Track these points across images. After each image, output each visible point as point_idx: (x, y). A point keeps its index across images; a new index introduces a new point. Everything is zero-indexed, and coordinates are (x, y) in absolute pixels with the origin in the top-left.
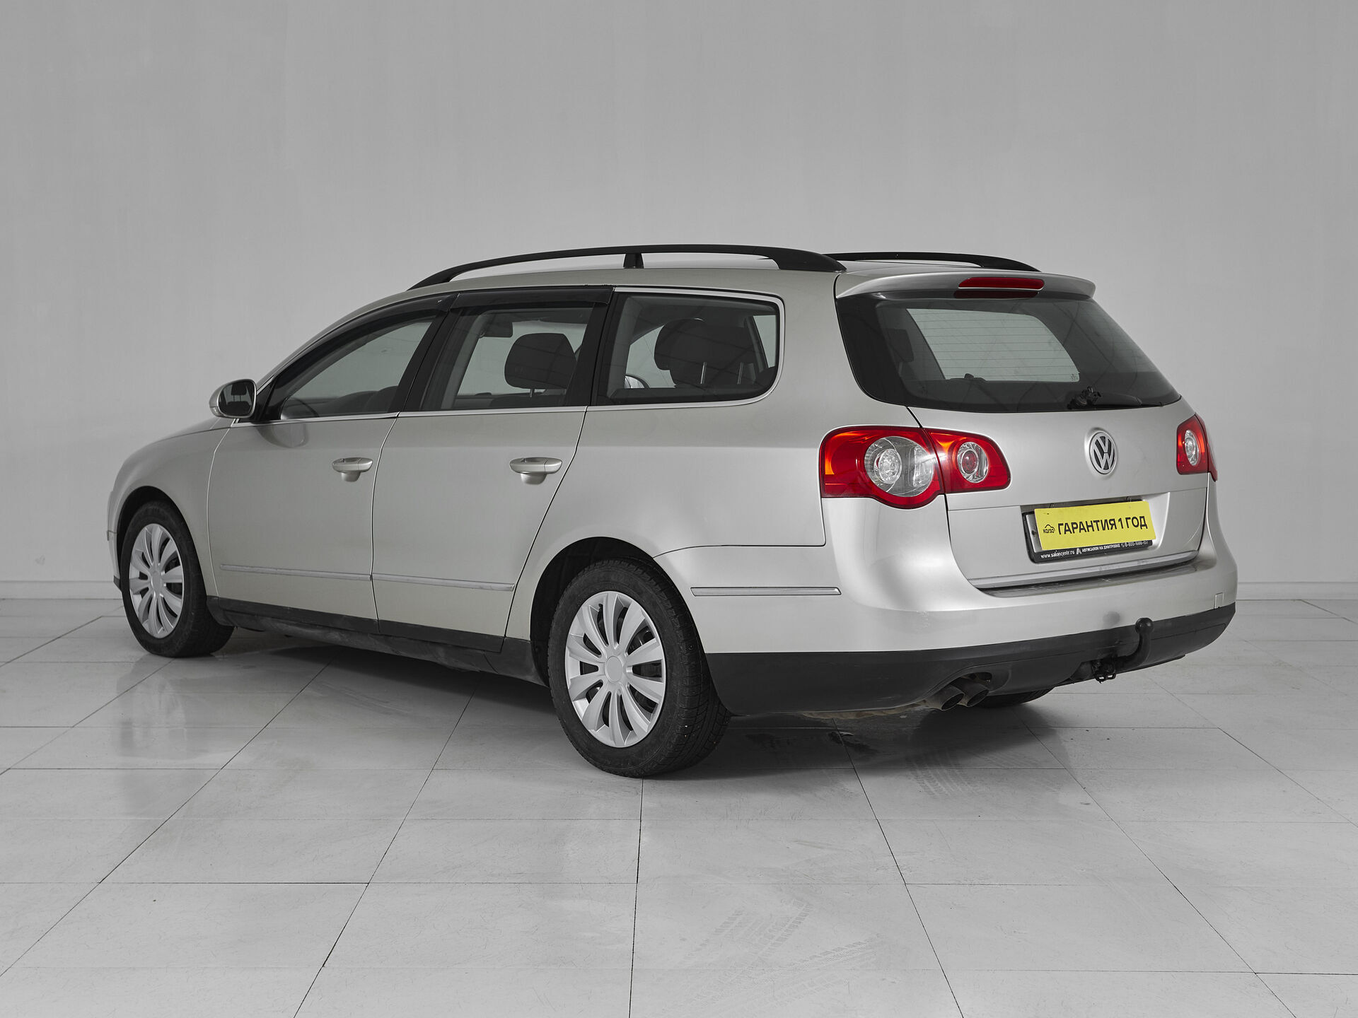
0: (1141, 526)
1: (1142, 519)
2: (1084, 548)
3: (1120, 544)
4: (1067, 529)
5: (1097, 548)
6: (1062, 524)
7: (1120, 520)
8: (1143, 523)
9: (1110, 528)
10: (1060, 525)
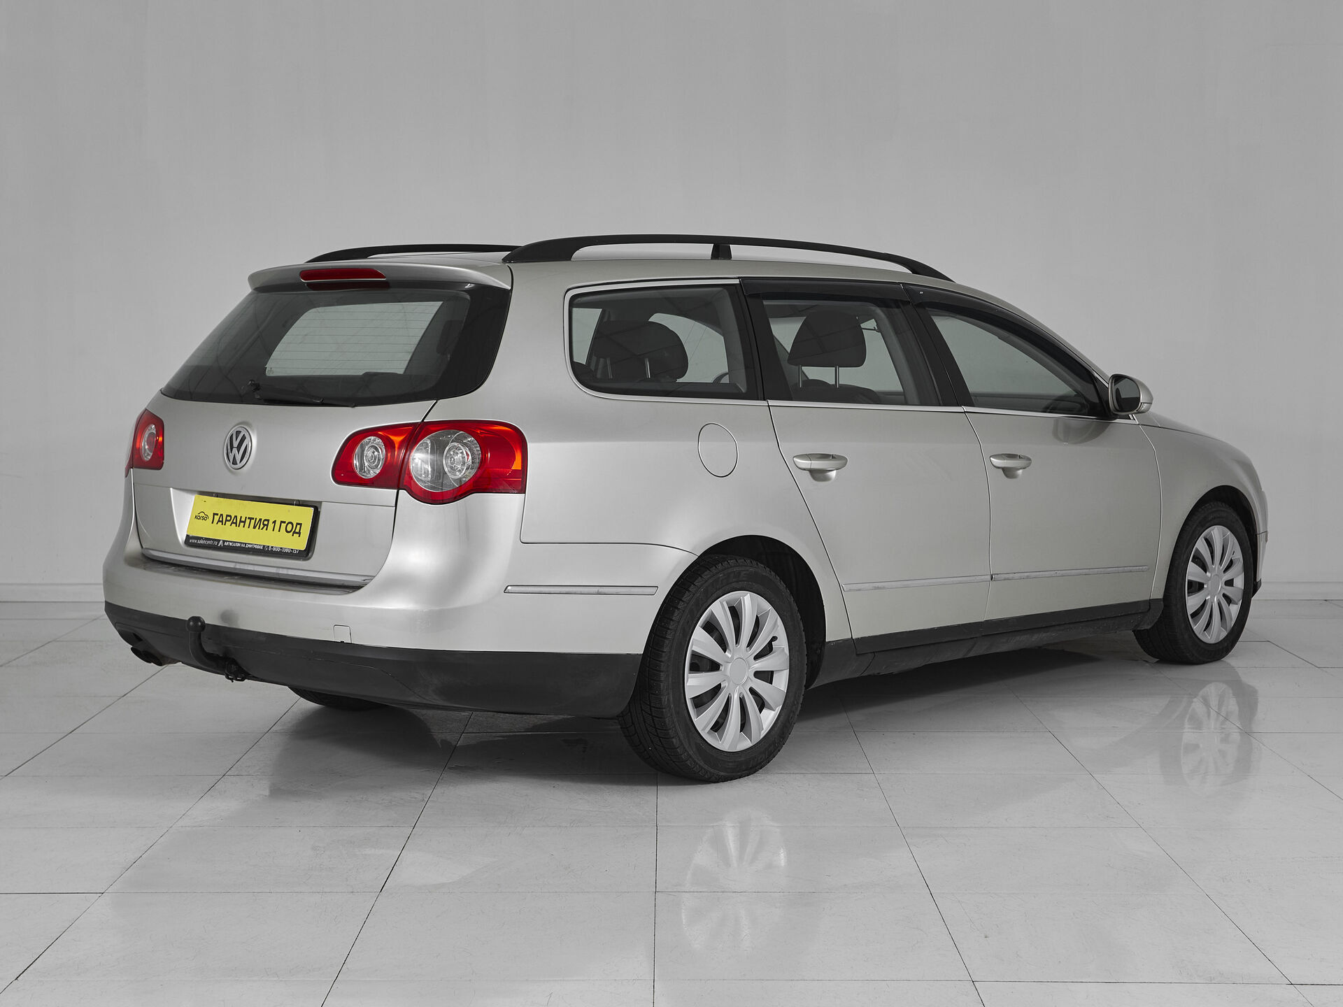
0: (295, 532)
1: (298, 526)
2: (227, 541)
3: (264, 546)
4: (221, 519)
5: (239, 545)
6: (217, 514)
7: (274, 522)
8: (297, 531)
9: (261, 528)
10: (214, 514)
